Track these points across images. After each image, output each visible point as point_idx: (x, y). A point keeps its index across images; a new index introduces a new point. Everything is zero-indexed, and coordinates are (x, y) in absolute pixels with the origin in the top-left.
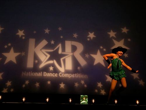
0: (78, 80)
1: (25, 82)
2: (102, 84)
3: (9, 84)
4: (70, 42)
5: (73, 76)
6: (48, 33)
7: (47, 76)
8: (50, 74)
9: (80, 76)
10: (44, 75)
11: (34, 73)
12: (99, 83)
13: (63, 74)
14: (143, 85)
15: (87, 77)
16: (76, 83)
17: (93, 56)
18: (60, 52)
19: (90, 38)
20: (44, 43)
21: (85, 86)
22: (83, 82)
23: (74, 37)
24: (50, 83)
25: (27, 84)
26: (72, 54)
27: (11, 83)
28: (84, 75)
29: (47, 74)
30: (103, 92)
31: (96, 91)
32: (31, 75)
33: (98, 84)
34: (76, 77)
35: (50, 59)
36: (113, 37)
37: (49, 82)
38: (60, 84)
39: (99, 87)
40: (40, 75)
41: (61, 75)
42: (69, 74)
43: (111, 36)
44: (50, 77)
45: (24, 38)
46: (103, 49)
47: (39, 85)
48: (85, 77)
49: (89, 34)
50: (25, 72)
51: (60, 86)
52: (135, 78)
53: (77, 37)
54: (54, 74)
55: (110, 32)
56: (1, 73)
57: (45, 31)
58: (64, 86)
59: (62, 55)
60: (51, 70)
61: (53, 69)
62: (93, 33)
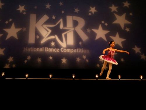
0: (80, 55)
1: (27, 57)
3: (11, 59)
4: (72, 17)
5: (75, 51)
6: (49, 8)
7: (49, 51)
8: (52, 49)
9: (82, 51)
10: (46, 51)
11: (36, 49)
13: (64, 49)
15: (89, 52)
16: (78, 58)
17: (95, 31)
18: (61, 27)
19: (91, 12)
20: (45, 18)
21: (87, 61)
22: (84, 57)
23: (75, 11)
24: (52, 58)
25: (29, 59)
26: (73, 29)
27: (13, 59)
28: (86, 50)
29: (49, 49)
31: (98, 65)
32: (33, 51)
34: (78, 52)
35: (51, 34)
36: (115, 12)
37: (51, 58)
38: (62, 60)
39: (101, 61)
40: (41, 50)
41: (63, 50)
42: (71, 49)
43: (112, 11)
44: (51, 52)
45: (24, 13)
46: (104, 24)
47: (41, 60)
48: (87, 51)
49: (90, 9)
50: (27, 48)
51: (62, 61)
52: (136, 52)
53: (78, 12)
54: (55, 49)
55: (111, 6)
56: (3, 49)
57: (46, 7)
58: (66, 61)
59: (64, 31)
60: (52, 45)
61: (55, 44)
62: (95, 8)
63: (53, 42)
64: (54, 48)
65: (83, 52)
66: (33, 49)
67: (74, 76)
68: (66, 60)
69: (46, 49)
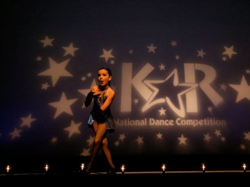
0: (209, 130)
1: (119, 137)
3: (91, 141)
4: (193, 64)
5: (200, 123)
6: (154, 51)
7: (156, 125)
8: (161, 121)
9: (213, 122)
10: (151, 124)
11: (134, 121)
12: (247, 133)
13: (182, 121)
15: (225, 123)
16: (206, 134)
17: (235, 87)
18: (176, 82)
19: (227, 56)
20: (148, 68)
21: (223, 139)
22: (218, 133)
23: (199, 55)
24: (162, 136)
25: (122, 140)
26: (197, 85)
28: (219, 121)
29: (156, 121)
31: (243, 147)
32: (128, 125)
33: (245, 136)
34: (206, 124)
35: (159, 96)
37: (159, 136)
38: (179, 139)
39: (248, 139)
40: (143, 123)
41: (179, 122)
42: (194, 120)
44: (159, 126)
45: (112, 62)
47: (143, 140)
48: (222, 123)
49: (224, 50)
50: (118, 120)
51: (179, 141)
53: (204, 55)
54: (167, 121)
56: (78, 123)
57: (148, 49)
58: (186, 141)
59: (180, 89)
60: (161, 114)
61: (166, 112)
62: (232, 47)
63: (162, 109)
64: (164, 120)
65: (216, 125)
66: (129, 121)
67: (204, 167)
68: (186, 139)
69: (150, 121)
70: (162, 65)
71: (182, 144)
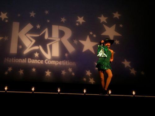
0: (65, 68)
1: (8, 69)
2: (91, 72)
4: (58, 26)
5: (60, 63)
7: (32, 62)
8: (35, 60)
9: (68, 63)
10: (29, 62)
11: (18, 60)
12: (88, 71)
13: (49, 61)
14: (134, 74)
15: (75, 65)
16: (63, 70)
17: (82, 42)
18: (46, 37)
19: (79, 23)
20: (29, 27)
21: (73, 74)
22: (70, 70)
23: (62, 21)
24: (35, 70)
25: (10, 71)
26: (59, 39)
28: (72, 63)
29: (32, 61)
30: (92, 81)
31: (85, 79)
32: (14, 61)
33: (86, 72)
34: (63, 64)
35: (35, 45)
36: (104, 23)
37: (34, 70)
38: (46, 72)
39: (88, 75)
40: (24, 61)
41: (47, 62)
42: (56, 61)
43: (102, 21)
44: (34, 63)
45: (7, 21)
46: (92, 35)
47: (23, 72)
48: (73, 64)
49: (78, 19)
50: (8, 58)
51: (46, 74)
52: (126, 66)
53: (65, 21)
54: (39, 60)
55: (101, 17)
57: (30, 15)
58: (50, 74)
59: (49, 41)
60: (36, 56)
61: (39, 55)
62: (83, 18)
63: (37, 53)
67: (59, 90)
69: (29, 60)
70: (38, 25)
71: (48, 75)
